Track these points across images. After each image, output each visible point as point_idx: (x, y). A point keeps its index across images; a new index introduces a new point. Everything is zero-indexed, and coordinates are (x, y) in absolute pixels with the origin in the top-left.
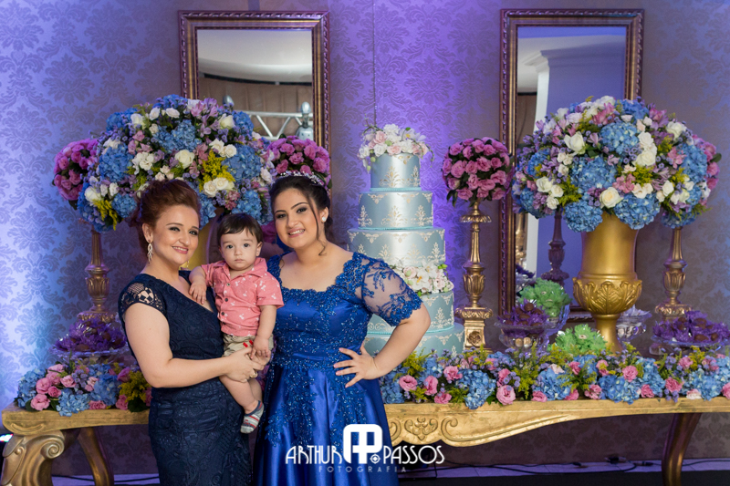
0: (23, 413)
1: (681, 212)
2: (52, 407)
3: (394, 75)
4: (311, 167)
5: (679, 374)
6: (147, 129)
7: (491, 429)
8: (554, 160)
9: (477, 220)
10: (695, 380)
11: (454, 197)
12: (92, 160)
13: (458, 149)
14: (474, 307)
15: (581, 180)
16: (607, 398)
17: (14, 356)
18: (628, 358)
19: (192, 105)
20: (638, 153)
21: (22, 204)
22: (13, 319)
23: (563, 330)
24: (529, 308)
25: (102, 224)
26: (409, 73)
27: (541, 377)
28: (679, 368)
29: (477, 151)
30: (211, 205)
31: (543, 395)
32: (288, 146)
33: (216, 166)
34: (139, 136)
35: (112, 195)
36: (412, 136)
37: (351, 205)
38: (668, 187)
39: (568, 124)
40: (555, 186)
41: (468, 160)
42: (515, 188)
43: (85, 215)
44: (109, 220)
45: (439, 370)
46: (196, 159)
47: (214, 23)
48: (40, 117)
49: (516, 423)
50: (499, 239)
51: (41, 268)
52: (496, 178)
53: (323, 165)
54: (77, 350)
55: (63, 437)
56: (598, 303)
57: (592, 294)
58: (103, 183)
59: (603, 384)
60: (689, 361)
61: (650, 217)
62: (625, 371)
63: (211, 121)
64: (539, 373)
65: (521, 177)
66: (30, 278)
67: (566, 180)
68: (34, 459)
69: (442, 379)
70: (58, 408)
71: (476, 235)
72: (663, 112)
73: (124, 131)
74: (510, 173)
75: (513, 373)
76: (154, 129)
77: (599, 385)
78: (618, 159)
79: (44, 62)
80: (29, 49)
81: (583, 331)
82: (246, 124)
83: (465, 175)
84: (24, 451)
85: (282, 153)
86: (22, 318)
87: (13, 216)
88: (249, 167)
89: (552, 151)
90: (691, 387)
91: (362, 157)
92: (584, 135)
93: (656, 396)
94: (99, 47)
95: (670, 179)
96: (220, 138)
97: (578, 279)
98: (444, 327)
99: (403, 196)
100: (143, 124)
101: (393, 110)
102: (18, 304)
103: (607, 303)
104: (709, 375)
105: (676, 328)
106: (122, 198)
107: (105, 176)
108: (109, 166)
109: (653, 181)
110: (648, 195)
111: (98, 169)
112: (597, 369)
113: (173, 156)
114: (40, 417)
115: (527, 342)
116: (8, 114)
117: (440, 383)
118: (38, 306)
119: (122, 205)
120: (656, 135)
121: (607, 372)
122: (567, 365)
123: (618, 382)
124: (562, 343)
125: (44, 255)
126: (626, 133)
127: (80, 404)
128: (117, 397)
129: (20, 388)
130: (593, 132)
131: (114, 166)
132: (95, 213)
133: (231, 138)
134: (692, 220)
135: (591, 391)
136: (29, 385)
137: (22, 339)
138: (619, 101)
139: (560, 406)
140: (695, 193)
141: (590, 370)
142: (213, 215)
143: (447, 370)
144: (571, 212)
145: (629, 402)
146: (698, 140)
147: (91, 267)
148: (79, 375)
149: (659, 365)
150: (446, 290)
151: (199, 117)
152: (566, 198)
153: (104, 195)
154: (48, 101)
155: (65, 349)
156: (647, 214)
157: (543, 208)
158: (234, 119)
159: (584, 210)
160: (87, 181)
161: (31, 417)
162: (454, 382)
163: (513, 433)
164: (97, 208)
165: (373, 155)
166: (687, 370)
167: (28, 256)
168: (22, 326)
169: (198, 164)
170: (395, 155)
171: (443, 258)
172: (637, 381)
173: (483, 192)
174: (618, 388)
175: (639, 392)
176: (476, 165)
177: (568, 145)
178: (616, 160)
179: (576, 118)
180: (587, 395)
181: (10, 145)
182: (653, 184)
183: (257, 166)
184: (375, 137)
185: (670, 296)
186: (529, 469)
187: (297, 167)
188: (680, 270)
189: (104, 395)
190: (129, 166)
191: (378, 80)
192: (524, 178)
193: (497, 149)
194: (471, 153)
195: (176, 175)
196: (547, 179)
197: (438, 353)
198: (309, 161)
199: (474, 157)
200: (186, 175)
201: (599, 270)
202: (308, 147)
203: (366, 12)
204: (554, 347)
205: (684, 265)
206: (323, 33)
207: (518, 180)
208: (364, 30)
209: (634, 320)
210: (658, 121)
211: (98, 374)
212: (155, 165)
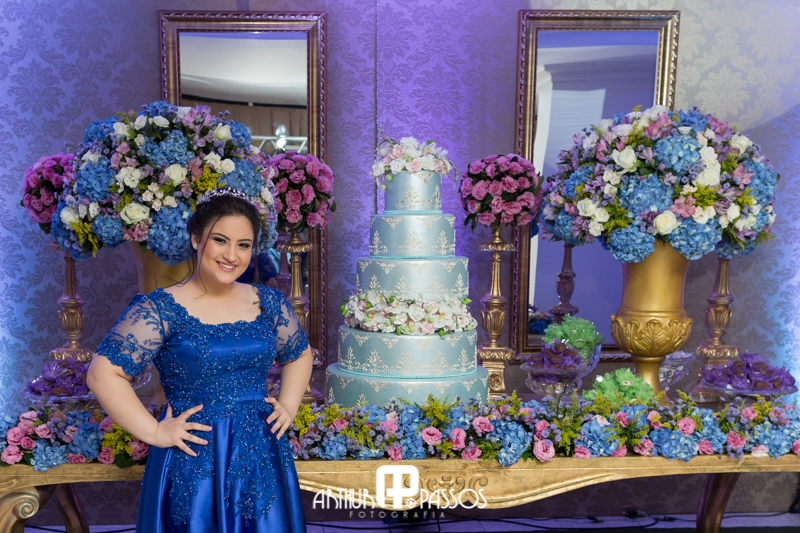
1: (744, 240)
2: (24, 461)
4: (314, 187)
5: (742, 427)
6: (132, 140)
7: (526, 489)
8: (599, 178)
9: (499, 248)
10: (762, 434)
11: (474, 222)
12: (68, 177)
13: (480, 167)
14: (493, 347)
15: (632, 202)
16: (660, 454)
18: (683, 409)
19: (183, 113)
20: (701, 170)
23: (601, 375)
24: (561, 349)
25: (80, 250)
26: (415, 83)
27: (584, 430)
28: (744, 420)
29: (502, 170)
31: (587, 450)
32: (288, 162)
33: (211, 184)
34: (123, 148)
35: (92, 216)
36: (433, 150)
37: (349, 231)
38: (734, 211)
39: (615, 137)
40: (600, 209)
41: (491, 180)
42: (548, 213)
43: (60, 239)
44: (88, 246)
45: (467, 421)
46: (189, 176)
47: (198, 25)
48: (6, 130)
49: (554, 482)
51: (7, 299)
52: (522, 200)
53: (327, 184)
54: (53, 394)
55: (37, 494)
56: (642, 344)
57: (635, 333)
58: (81, 202)
59: (655, 438)
60: (753, 412)
61: (710, 245)
62: (681, 424)
63: (204, 132)
64: (582, 425)
65: (556, 199)
67: (614, 202)
68: (5, 519)
69: (471, 432)
70: (33, 462)
71: (497, 264)
73: (105, 143)
74: (541, 196)
75: (554, 425)
76: (140, 140)
77: (650, 439)
78: (675, 178)
79: (9, 68)
81: (625, 376)
82: (243, 135)
83: (488, 197)
85: (280, 170)
88: (249, 186)
89: (597, 169)
90: (757, 443)
91: (376, 174)
92: (635, 151)
93: (716, 453)
94: (70, 51)
95: (736, 202)
96: (216, 152)
97: (617, 316)
98: (468, 371)
99: (424, 220)
100: (127, 134)
101: (397, 124)
103: (653, 344)
104: (777, 429)
105: (730, 375)
106: (103, 221)
107: (84, 194)
108: (89, 183)
109: (716, 203)
110: (710, 220)
111: (75, 186)
112: (649, 422)
113: (163, 172)
114: (11, 472)
115: (559, 389)
117: (468, 436)
118: (4, 341)
119: (104, 228)
120: (720, 150)
121: (661, 425)
122: (612, 416)
123: (673, 437)
124: (602, 389)
125: (10, 285)
126: (686, 147)
127: (57, 457)
128: (100, 450)
130: (646, 146)
131: (95, 183)
132: (72, 238)
133: (228, 152)
135: (642, 447)
139: (606, 462)
140: (762, 219)
141: (640, 423)
143: (476, 422)
144: (618, 239)
145: (685, 460)
147: (64, 299)
148: (56, 424)
149: (718, 416)
150: (470, 328)
151: (192, 126)
152: (613, 223)
153: (82, 216)
155: (40, 393)
156: (707, 242)
157: (584, 235)
158: (231, 130)
159: (634, 238)
160: (63, 201)
161: (2, 472)
162: (484, 436)
163: (551, 494)
164: (74, 232)
165: (388, 172)
166: (751, 424)
169: (191, 181)
170: (415, 172)
171: (467, 292)
172: (694, 434)
173: (508, 216)
174: (673, 443)
175: (697, 448)
176: (501, 185)
177: (616, 161)
178: (673, 179)
179: (624, 130)
180: (637, 451)
182: (716, 207)
183: (258, 184)
184: (391, 151)
185: (713, 336)
186: (540, 524)
187: (299, 186)
188: (726, 306)
189: (85, 446)
190: (112, 183)
191: (380, 90)
192: (561, 201)
193: (524, 167)
194: (496, 171)
195: (166, 194)
196: (590, 201)
197: (465, 400)
198: (311, 180)
199: (499, 176)
200: (178, 193)
201: (644, 307)
202: (310, 164)
203: (367, 13)
204: (591, 395)
205: (731, 301)
206: (320, 37)
207: (552, 203)
208: (365, 34)
209: (675, 363)
210: (720, 134)
211: (77, 422)
212: (142, 182)
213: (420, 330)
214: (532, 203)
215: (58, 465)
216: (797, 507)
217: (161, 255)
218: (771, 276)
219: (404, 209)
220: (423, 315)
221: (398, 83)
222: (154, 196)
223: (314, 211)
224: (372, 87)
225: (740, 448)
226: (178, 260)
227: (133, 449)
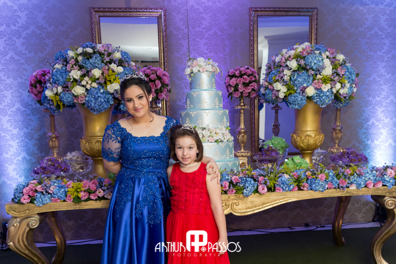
0: (17, 205)
1: (344, 99)
3: (199, 40)
4: (161, 81)
5: (345, 177)
6: (76, 59)
8: (282, 73)
9: (243, 107)
10: (353, 179)
11: (231, 96)
12: (48, 76)
13: (233, 72)
14: (242, 151)
15: (296, 82)
16: (311, 189)
17: (13, 183)
18: (321, 170)
19: (99, 47)
20: (323, 68)
21: (14, 106)
22: (11, 165)
23: (288, 159)
24: (270, 149)
25: (55, 109)
26: (206, 39)
27: (279, 180)
28: (346, 174)
29: (242, 73)
30: (111, 97)
31: (281, 189)
32: (149, 71)
33: (113, 77)
34: (72, 62)
35: (59, 92)
36: (211, 63)
38: (338, 86)
39: (288, 56)
40: (283, 86)
41: (238, 77)
42: (262, 90)
44: (58, 107)
45: (229, 178)
46: (103, 74)
47: (108, 14)
48: (21, 62)
49: (267, 203)
50: (251, 121)
51: (25, 139)
52: (252, 86)
53: (167, 80)
54: (44, 174)
55: (38, 217)
56: (304, 145)
57: (301, 141)
58: (54, 86)
59: (309, 183)
60: (350, 171)
61: (329, 101)
62: (320, 176)
63: (109, 55)
64: (278, 178)
65: (265, 83)
66: (19, 144)
67: (289, 83)
68: (23, 229)
70: (35, 202)
71: (242, 115)
72: (334, 50)
73: (64, 60)
74: (258, 84)
75: (265, 178)
76: (80, 58)
77: (307, 183)
79: (22, 33)
80: (14, 27)
81: (297, 159)
82: (127, 57)
83: (237, 85)
84: (18, 225)
86: (16, 164)
87: (9, 113)
89: (281, 69)
90: (352, 183)
91: (187, 74)
92: (297, 61)
93: (335, 188)
95: (339, 82)
96: (115, 63)
97: (293, 134)
98: (230, 158)
99: (208, 93)
100: (74, 56)
102: (14, 157)
103: (308, 145)
104: (360, 177)
105: (341, 156)
106: (64, 94)
107: (55, 83)
108: (57, 78)
109: (331, 82)
110: (329, 89)
111: (51, 80)
112: (307, 176)
113: (91, 72)
114: (26, 207)
115: (270, 165)
116: (4, 60)
117: (230, 184)
118: (24, 158)
119: (65, 97)
120: (331, 60)
121: (311, 177)
122: (291, 174)
123: (317, 182)
124: (287, 164)
125: (26, 132)
126: (317, 59)
127: (47, 200)
128: (66, 196)
129: (15, 193)
130: (301, 59)
131: (60, 78)
132: (51, 103)
133: (120, 63)
134: (348, 103)
135: (304, 187)
136: (19, 191)
137: (17, 174)
139: (289, 194)
140: (350, 89)
141: (303, 176)
142: (112, 103)
143: (233, 178)
144: (291, 99)
145: (322, 191)
147: (50, 134)
148: (46, 185)
149: (335, 173)
150: (230, 140)
151: (103, 52)
152: (288, 92)
153: (55, 93)
154: (25, 54)
155: (38, 173)
156: (328, 99)
157: (277, 98)
158: (122, 54)
159: (297, 98)
160: (46, 87)
161: (21, 207)
162: (237, 184)
163: (266, 208)
164: (52, 100)
165: (192, 72)
166: (349, 175)
167: (18, 133)
168: (16, 168)
169: (103, 76)
170: (203, 72)
171: (228, 125)
172: (325, 181)
173: (246, 93)
174: (317, 184)
175: (327, 186)
176: (242, 79)
177: (289, 65)
178: (313, 72)
179: (292, 53)
180: (302, 188)
181: (6, 76)
182: (331, 84)
184: (193, 63)
185: (335, 143)
187: (154, 81)
188: (340, 130)
189: (59, 194)
190: (68, 77)
191: (191, 43)
192: (267, 84)
193: (252, 72)
194: (240, 73)
195: (92, 82)
196: (279, 83)
197: (228, 170)
198: (159, 78)
200: (98, 81)
201: (304, 129)
202: (158, 71)
203: (184, 8)
204: (283, 167)
205: (342, 128)
206: (163, 20)
207: (264, 85)
208: (183, 18)
209: (319, 155)
210: (332, 54)
211: (56, 184)
212: (81, 76)
213: (208, 140)
214: (256, 87)
215: (47, 203)
216: (375, 219)
217: (92, 109)
219: (199, 88)
220: (209, 134)
221: (198, 39)
222: (87, 82)
223: (161, 92)
224: (187, 41)
225: (345, 186)
226: (99, 111)
227: (81, 195)
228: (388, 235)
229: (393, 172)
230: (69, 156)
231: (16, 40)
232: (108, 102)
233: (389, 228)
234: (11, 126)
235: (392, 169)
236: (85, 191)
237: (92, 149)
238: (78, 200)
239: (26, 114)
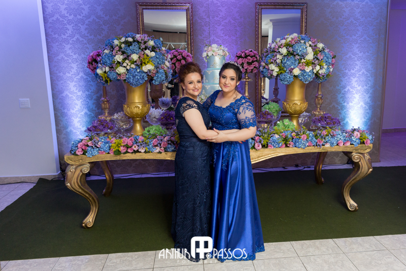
0: (73, 156)
1: (323, 77)
2: (83, 154)
3: (217, 27)
4: (185, 60)
5: (322, 138)
6: (120, 46)
8: (275, 57)
9: (247, 80)
10: (328, 139)
12: (100, 58)
13: (240, 54)
15: (285, 65)
16: (296, 147)
18: (303, 132)
19: (138, 36)
20: (307, 54)
21: (78, 75)
22: (76, 118)
23: (279, 121)
24: (267, 113)
25: (104, 82)
27: (271, 139)
28: (322, 135)
29: (247, 54)
30: (145, 75)
31: (272, 146)
32: (176, 53)
33: (147, 60)
34: (117, 48)
35: (107, 71)
36: (222, 48)
38: (318, 68)
39: (280, 44)
40: (276, 67)
41: (244, 58)
42: (261, 68)
43: (98, 79)
44: (106, 81)
46: (139, 57)
47: (150, 7)
51: (87, 99)
52: (254, 64)
53: (190, 59)
54: (95, 131)
55: (89, 165)
56: (292, 111)
57: (290, 107)
58: (103, 67)
59: (294, 141)
60: (326, 132)
62: (302, 137)
63: (145, 43)
65: (263, 64)
66: (82, 103)
67: (280, 65)
68: (78, 173)
70: (87, 154)
71: (247, 86)
72: (316, 39)
73: (111, 47)
74: (259, 63)
75: (261, 138)
76: (123, 46)
79: (85, 21)
80: (80, 16)
81: (286, 121)
82: (159, 44)
83: (243, 63)
84: (74, 170)
85: (174, 55)
86: (80, 118)
87: (75, 80)
88: (160, 60)
89: (275, 54)
90: (326, 142)
91: (204, 56)
92: (286, 48)
93: (314, 146)
94: (106, 16)
95: (318, 65)
96: (149, 50)
97: (284, 102)
100: (118, 44)
101: (217, 39)
102: (78, 112)
103: (295, 111)
104: (333, 137)
105: (320, 120)
106: (110, 73)
107: (104, 64)
110: (310, 70)
111: (101, 61)
112: (292, 136)
113: (130, 56)
114: (79, 158)
115: (266, 125)
118: (86, 113)
119: (111, 75)
120: (313, 48)
121: (296, 137)
122: (281, 135)
123: (300, 141)
124: (279, 126)
125: (88, 94)
126: (302, 47)
127: (95, 152)
128: (110, 150)
129: (72, 146)
130: (290, 47)
131: (107, 60)
132: (101, 79)
133: (153, 49)
134: (326, 80)
135: (290, 144)
136: (76, 145)
137: (80, 125)
138: (299, 35)
139: (278, 150)
140: (328, 70)
141: (289, 136)
142: (146, 79)
144: (282, 77)
145: (304, 148)
146: (328, 50)
147: (103, 99)
148: (95, 141)
149: (314, 134)
151: (140, 41)
152: (280, 72)
153: (104, 71)
154: (87, 36)
155: (91, 131)
156: (310, 78)
157: (272, 76)
158: (155, 42)
159: (287, 76)
161: (76, 158)
163: (261, 160)
164: (102, 77)
165: (208, 56)
166: (325, 136)
167: (81, 95)
168: (80, 120)
169: (140, 59)
170: (216, 56)
172: (307, 140)
173: (250, 70)
174: (300, 143)
175: (307, 144)
176: (247, 60)
177: (281, 52)
178: (298, 57)
179: (283, 41)
180: (288, 146)
181: (73, 53)
182: (312, 66)
183: (163, 60)
184: (208, 49)
185: (317, 108)
186: (267, 170)
187: (180, 61)
188: (321, 98)
189: (105, 148)
190: (113, 60)
191: (211, 29)
194: (245, 55)
195: (131, 63)
196: (273, 65)
198: (184, 58)
199: (246, 57)
200: (135, 63)
201: (292, 99)
202: (184, 53)
203: (206, 3)
204: (276, 128)
206: (190, 11)
208: (205, 10)
209: (305, 117)
210: (314, 43)
211: (103, 140)
212: (123, 60)
215: (95, 155)
216: (349, 162)
217: (131, 84)
218: (339, 88)
219: (213, 67)
222: (127, 64)
224: (208, 27)
226: (136, 85)
227: (121, 149)
228: (355, 181)
229: (358, 133)
230: (116, 116)
231: (81, 26)
232: (143, 78)
233: (356, 176)
234: (76, 90)
235: (358, 131)
236: (124, 146)
237: (132, 112)
238: (118, 153)
239: (87, 81)
